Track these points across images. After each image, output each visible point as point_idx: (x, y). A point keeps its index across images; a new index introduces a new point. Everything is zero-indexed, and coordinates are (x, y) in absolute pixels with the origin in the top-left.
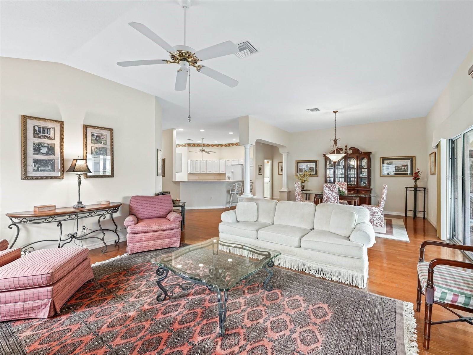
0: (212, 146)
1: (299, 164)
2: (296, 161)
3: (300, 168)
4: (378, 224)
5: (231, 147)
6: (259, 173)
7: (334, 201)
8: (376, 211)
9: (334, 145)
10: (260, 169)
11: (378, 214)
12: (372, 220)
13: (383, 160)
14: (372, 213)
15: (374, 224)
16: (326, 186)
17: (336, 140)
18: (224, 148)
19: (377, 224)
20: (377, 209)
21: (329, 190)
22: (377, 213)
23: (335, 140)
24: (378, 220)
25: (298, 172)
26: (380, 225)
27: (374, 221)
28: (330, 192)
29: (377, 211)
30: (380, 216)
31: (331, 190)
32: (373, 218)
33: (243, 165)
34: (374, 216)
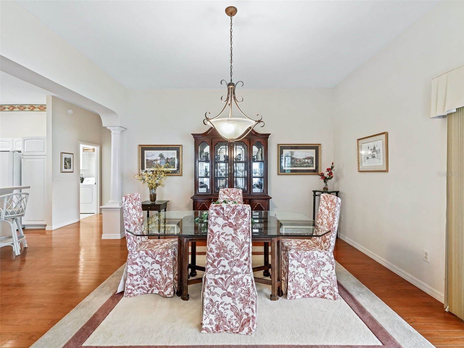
1: (146, 152)
2: (140, 145)
3: (147, 160)
4: (327, 291)
6: (64, 170)
8: (321, 259)
9: (228, 98)
11: (326, 268)
12: (315, 283)
13: (282, 148)
14: (313, 267)
15: (319, 293)
16: (218, 213)
17: (233, 84)
19: (324, 291)
20: (322, 254)
21: (224, 226)
22: (324, 264)
23: (229, 85)
24: (327, 281)
26: (331, 294)
27: (318, 285)
28: (229, 230)
29: (324, 260)
30: (329, 272)
31: (230, 225)
32: (316, 278)
33: (20, 152)
34: (319, 273)
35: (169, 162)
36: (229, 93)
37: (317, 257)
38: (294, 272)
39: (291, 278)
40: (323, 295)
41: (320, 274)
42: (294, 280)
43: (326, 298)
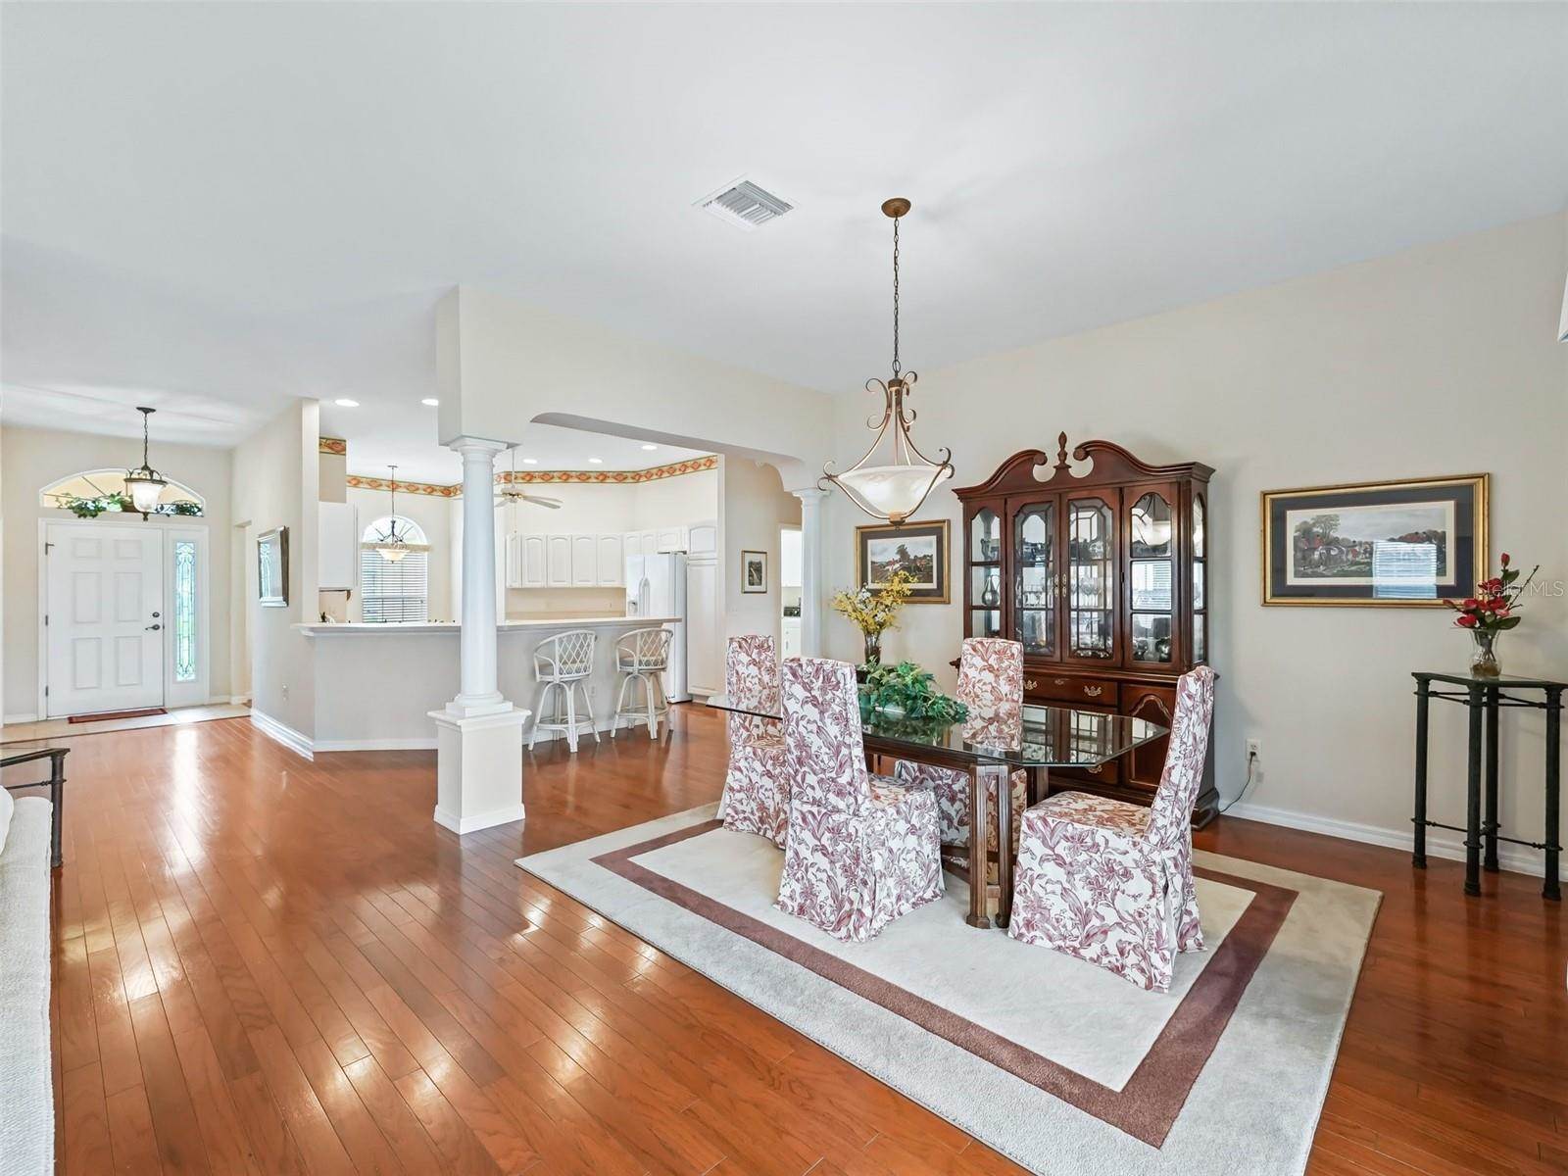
0: (601, 478)
1: (870, 542)
2: (858, 528)
3: (873, 563)
4: (1132, 959)
5: (667, 481)
6: (749, 588)
7: (833, 775)
8: (1119, 858)
9: (887, 417)
10: (756, 570)
11: (1132, 887)
12: (1095, 922)
13: (1279, 507)
14: (1093, 873)
15: (1107, 954)
17: (901, 384)
18: (643, 485)
19: (1122, 953)
20: (1123, 844)
22: (1127, 875)
23: (891, 384)
24: (1133, 927)
25: (864, 580)
26: (1143, 971)
27: (1105, 932)
29: (1129, 864)
30: (1141, 903)
31: (814, 702)
32: (1102, 910)
33: (685, 553)
34: (1109, 895)
35: (916, 568)
36: (889, 406)
37: (1107, 847)
38: (1031, 869)
39: (1022, 884)
40: (1118, 964)
41: (1113, 900)
42: (1029, 890)
43: (1124, 976)
